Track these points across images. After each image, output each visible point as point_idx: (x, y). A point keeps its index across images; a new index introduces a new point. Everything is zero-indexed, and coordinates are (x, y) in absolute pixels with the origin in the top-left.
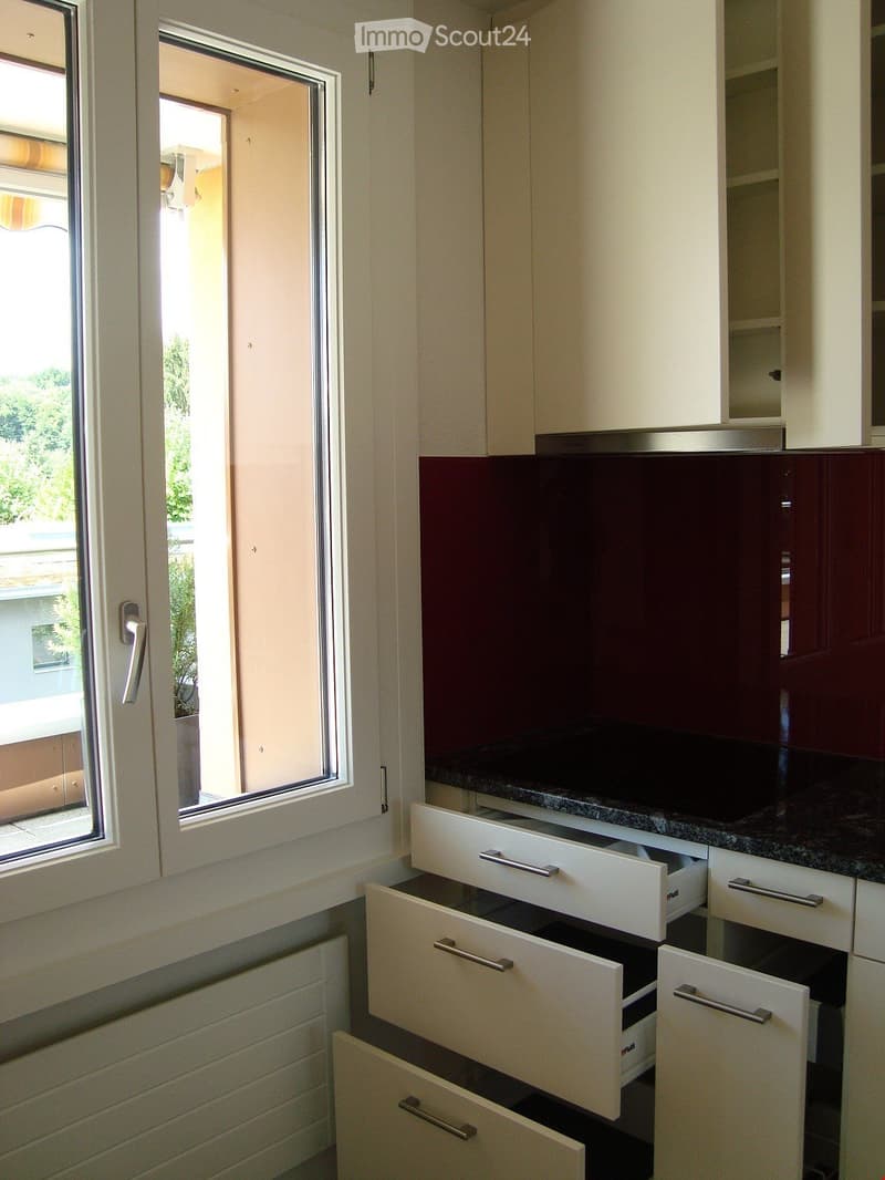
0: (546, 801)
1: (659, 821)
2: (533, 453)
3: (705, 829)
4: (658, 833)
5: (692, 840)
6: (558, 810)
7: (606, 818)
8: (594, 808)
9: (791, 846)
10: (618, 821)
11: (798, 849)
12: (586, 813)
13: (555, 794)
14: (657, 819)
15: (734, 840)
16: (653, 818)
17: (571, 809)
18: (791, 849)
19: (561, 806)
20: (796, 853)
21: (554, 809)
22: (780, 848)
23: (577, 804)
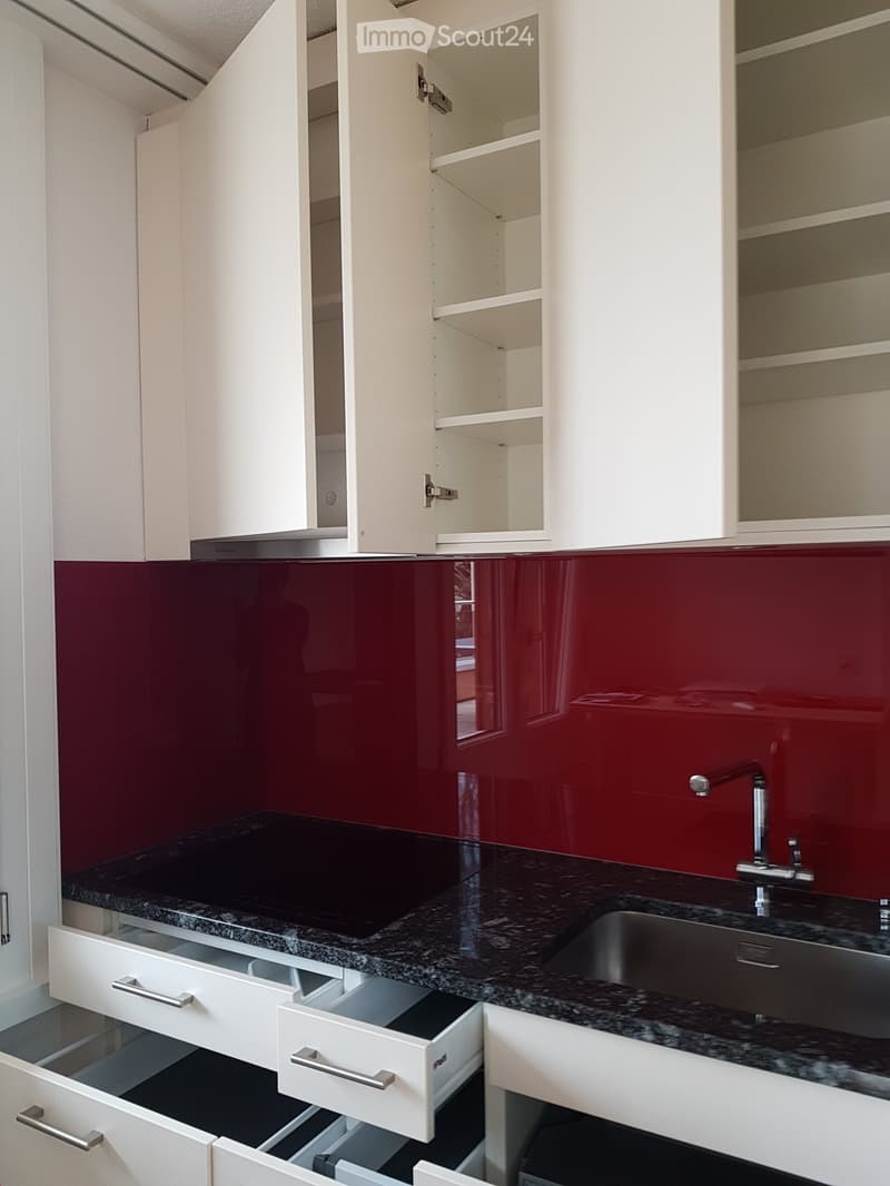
0: (182, 921)
1: (291, 939)
2: (188, 558)
3: (335, 949)
4: (291, 953)
5: (324, 961)
6: (195, 930)
7: (239, 938)
8: (227, 926)
9: (419, 967)
10: (252, 940)
11: (427, 971)
12: (221, 932)
13: (191, 912)
14: (289, 938)
15: (365, 961)
16: (284, 937)
17: (205, 928)
18: (420, 971)
19: (196, 925)
20: (426, 975)
21: (190, 928)
22: (410, 969)
23: (211, 923)
